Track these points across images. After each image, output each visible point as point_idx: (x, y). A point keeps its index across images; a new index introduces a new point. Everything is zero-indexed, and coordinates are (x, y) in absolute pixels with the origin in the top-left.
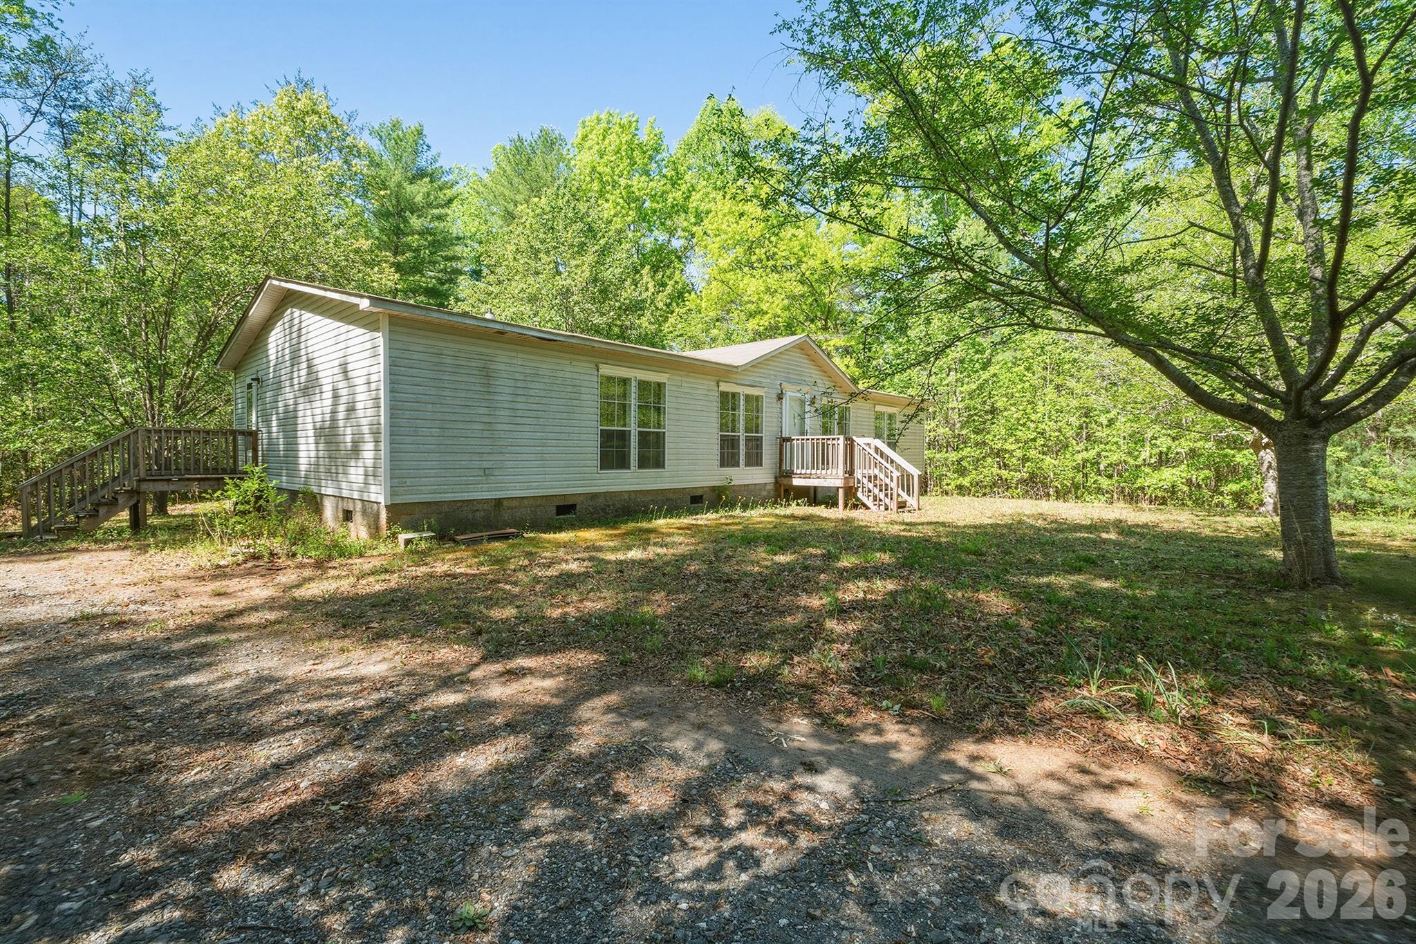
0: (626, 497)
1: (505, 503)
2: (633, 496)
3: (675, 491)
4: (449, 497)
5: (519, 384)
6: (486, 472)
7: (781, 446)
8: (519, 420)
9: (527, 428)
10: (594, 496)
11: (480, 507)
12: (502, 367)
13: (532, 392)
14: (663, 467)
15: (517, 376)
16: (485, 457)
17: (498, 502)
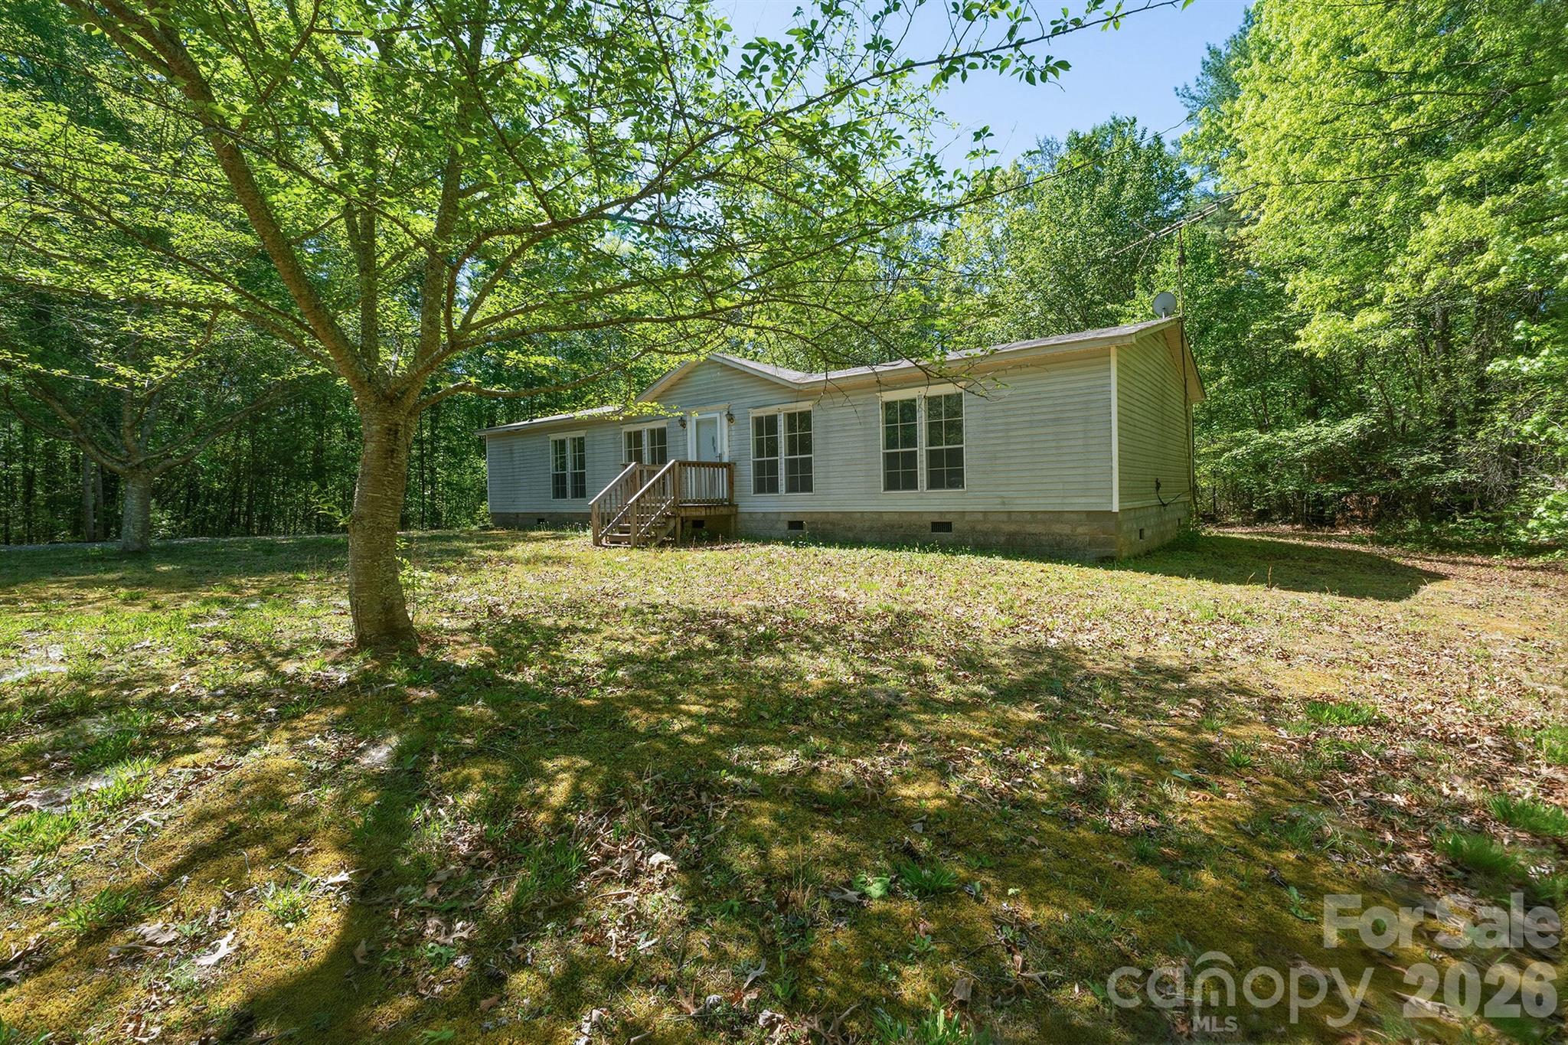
0: (567, 516)
2: (570, 516)
4: (504, 511)
5: (521, 455)
6: (514, 500)
10: (551, 515)
11: (512, 516)
12: (516, 447)
14: (585, 497)
17: (518, 515)
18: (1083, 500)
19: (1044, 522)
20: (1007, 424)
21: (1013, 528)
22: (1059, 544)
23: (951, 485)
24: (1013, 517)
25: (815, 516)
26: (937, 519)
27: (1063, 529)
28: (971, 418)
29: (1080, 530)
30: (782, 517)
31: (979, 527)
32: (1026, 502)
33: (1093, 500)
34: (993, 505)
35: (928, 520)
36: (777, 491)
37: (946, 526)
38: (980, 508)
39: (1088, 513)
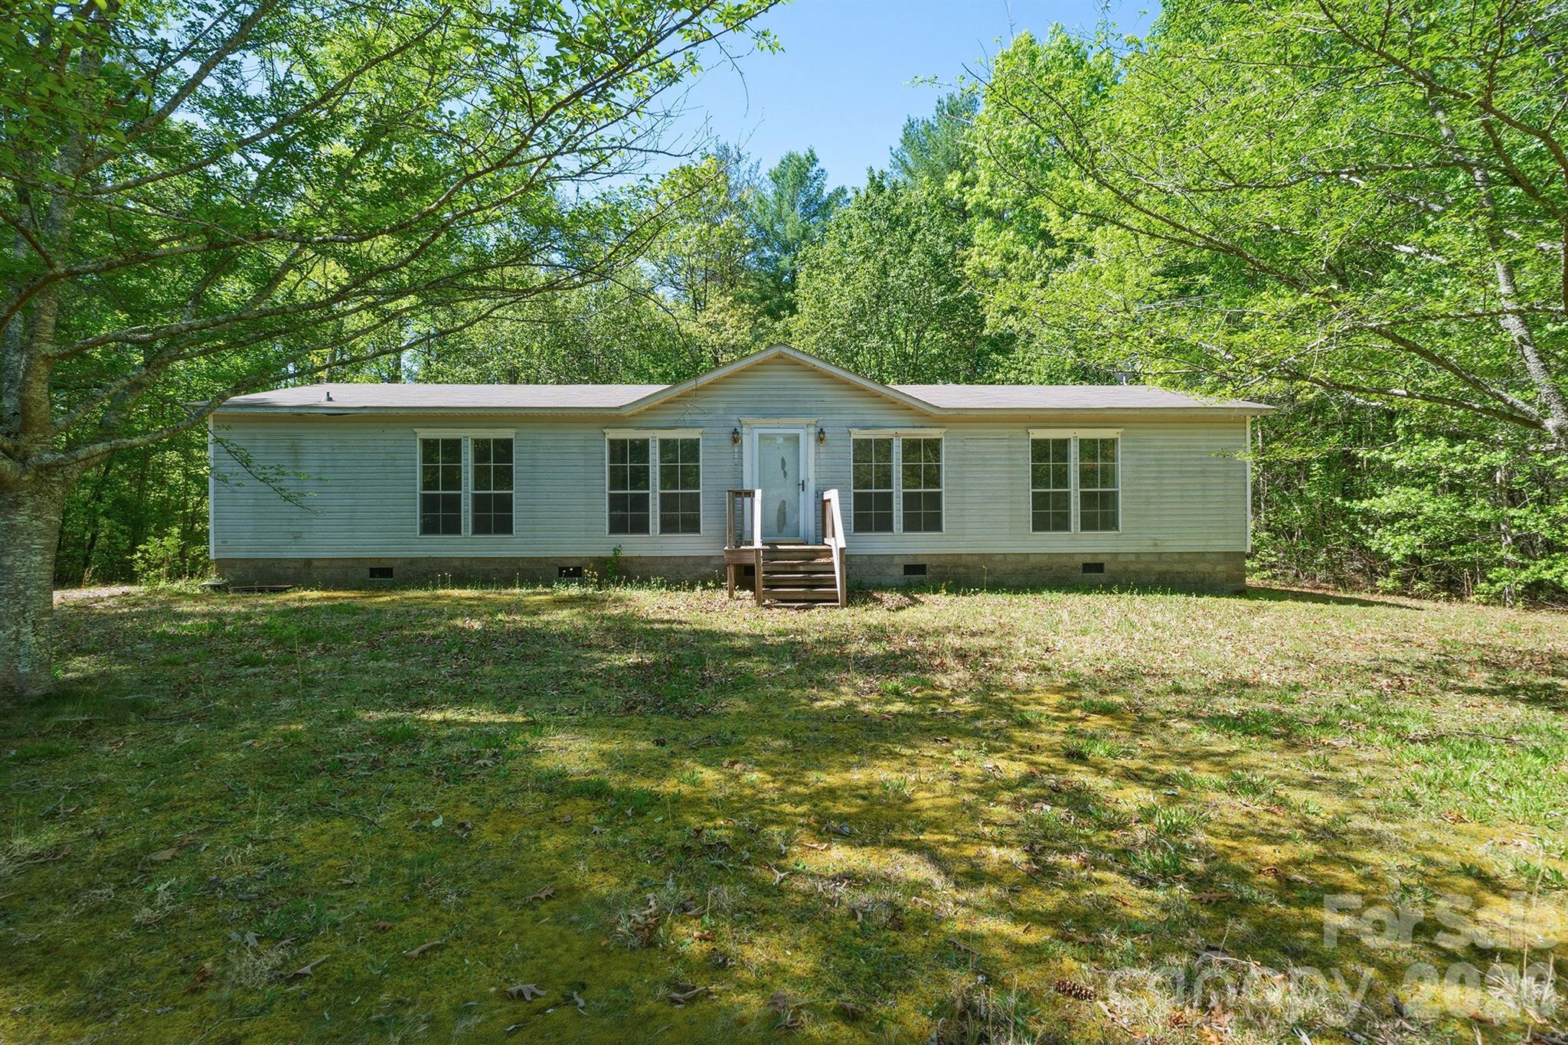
0: (457, 563)
1: (315, 563)
2: (467, 563)
3: (531, 560)
4: (262, 555)
5: (327, 457)
6: (297, 536)
7: (733, 503)
8: (328, 489)
9: (334, 496)
10: (413, 561)
11: (291, 565)
12: (310, 443)
13: (339, 463)
14: (511, 532)
15: (325, 450)
16: (295, 522)
17: (308, 562)
18: (1223, 542)
19: (1189, 562)
20: (1160, 472)
21: (1164, 567)
22: (1203, 580)
23: (1105, 527)
24: (1163, 557)
25: (943, 559)
26: (1089, 560)
27: (1202, 567)
28: (1123, 465)
29: (1220, 568)
30: (897, 560)
31: (1132, 567)
32: (1174, 545)
33: (1231, 543)
34: (1144, 546)
35: (1080, 561)
36: (891, 529)
37: (1098, 567)
38: (1133, 550)
39: (1227, 553)
